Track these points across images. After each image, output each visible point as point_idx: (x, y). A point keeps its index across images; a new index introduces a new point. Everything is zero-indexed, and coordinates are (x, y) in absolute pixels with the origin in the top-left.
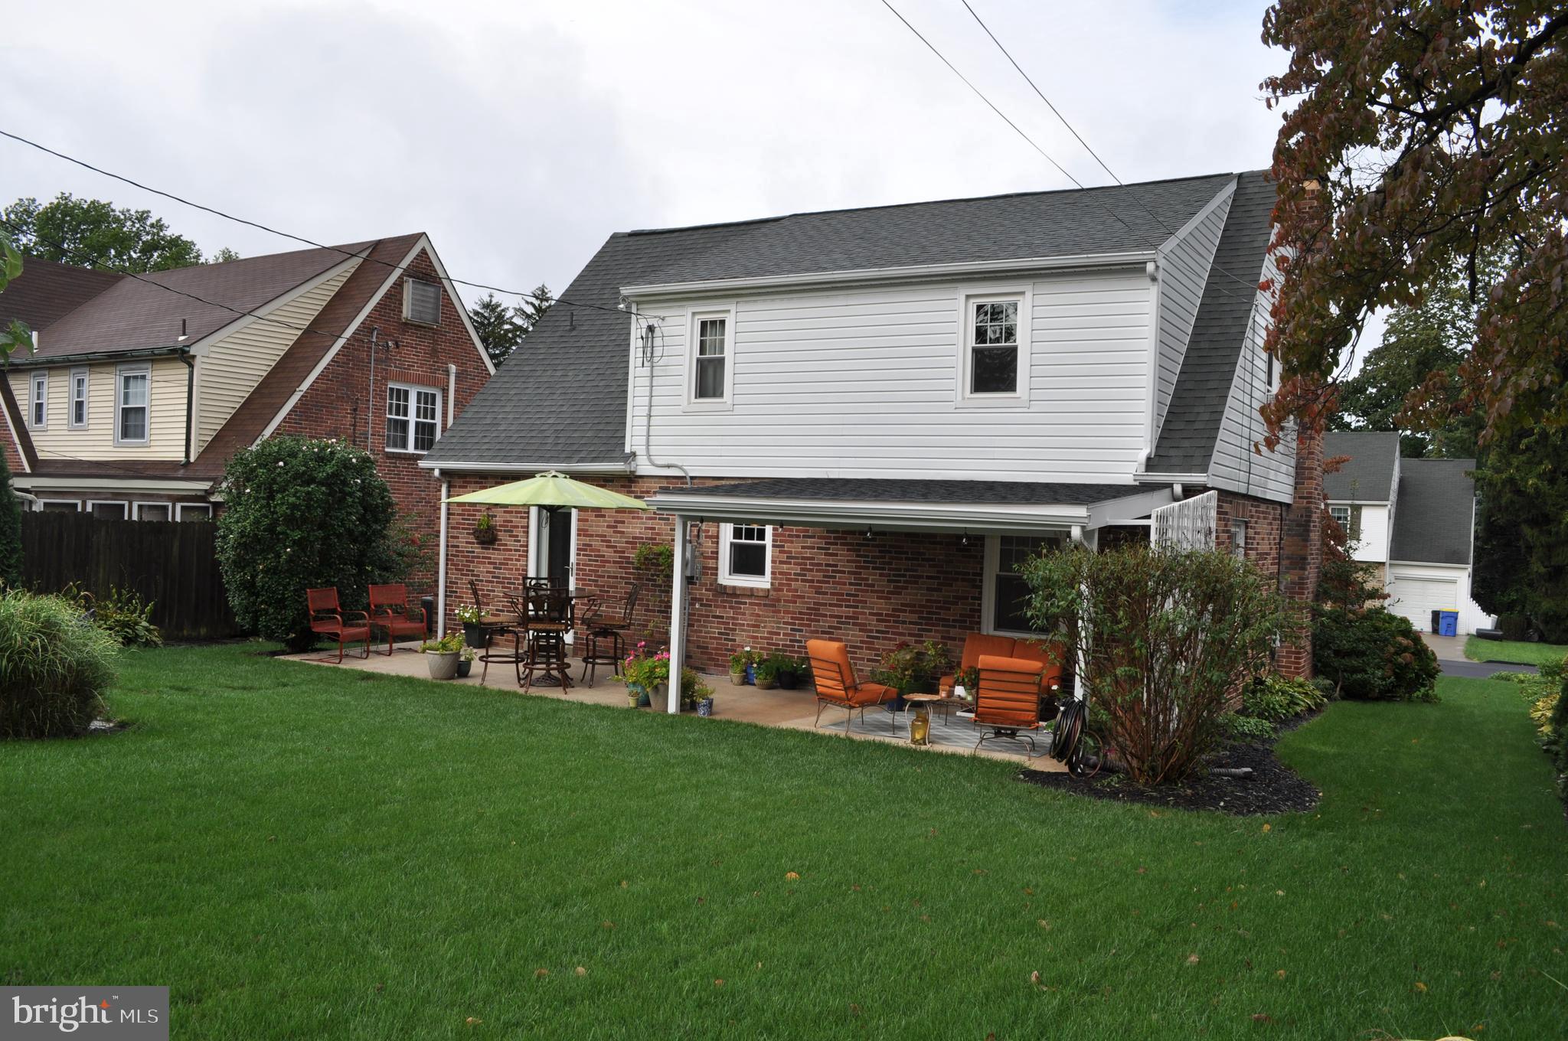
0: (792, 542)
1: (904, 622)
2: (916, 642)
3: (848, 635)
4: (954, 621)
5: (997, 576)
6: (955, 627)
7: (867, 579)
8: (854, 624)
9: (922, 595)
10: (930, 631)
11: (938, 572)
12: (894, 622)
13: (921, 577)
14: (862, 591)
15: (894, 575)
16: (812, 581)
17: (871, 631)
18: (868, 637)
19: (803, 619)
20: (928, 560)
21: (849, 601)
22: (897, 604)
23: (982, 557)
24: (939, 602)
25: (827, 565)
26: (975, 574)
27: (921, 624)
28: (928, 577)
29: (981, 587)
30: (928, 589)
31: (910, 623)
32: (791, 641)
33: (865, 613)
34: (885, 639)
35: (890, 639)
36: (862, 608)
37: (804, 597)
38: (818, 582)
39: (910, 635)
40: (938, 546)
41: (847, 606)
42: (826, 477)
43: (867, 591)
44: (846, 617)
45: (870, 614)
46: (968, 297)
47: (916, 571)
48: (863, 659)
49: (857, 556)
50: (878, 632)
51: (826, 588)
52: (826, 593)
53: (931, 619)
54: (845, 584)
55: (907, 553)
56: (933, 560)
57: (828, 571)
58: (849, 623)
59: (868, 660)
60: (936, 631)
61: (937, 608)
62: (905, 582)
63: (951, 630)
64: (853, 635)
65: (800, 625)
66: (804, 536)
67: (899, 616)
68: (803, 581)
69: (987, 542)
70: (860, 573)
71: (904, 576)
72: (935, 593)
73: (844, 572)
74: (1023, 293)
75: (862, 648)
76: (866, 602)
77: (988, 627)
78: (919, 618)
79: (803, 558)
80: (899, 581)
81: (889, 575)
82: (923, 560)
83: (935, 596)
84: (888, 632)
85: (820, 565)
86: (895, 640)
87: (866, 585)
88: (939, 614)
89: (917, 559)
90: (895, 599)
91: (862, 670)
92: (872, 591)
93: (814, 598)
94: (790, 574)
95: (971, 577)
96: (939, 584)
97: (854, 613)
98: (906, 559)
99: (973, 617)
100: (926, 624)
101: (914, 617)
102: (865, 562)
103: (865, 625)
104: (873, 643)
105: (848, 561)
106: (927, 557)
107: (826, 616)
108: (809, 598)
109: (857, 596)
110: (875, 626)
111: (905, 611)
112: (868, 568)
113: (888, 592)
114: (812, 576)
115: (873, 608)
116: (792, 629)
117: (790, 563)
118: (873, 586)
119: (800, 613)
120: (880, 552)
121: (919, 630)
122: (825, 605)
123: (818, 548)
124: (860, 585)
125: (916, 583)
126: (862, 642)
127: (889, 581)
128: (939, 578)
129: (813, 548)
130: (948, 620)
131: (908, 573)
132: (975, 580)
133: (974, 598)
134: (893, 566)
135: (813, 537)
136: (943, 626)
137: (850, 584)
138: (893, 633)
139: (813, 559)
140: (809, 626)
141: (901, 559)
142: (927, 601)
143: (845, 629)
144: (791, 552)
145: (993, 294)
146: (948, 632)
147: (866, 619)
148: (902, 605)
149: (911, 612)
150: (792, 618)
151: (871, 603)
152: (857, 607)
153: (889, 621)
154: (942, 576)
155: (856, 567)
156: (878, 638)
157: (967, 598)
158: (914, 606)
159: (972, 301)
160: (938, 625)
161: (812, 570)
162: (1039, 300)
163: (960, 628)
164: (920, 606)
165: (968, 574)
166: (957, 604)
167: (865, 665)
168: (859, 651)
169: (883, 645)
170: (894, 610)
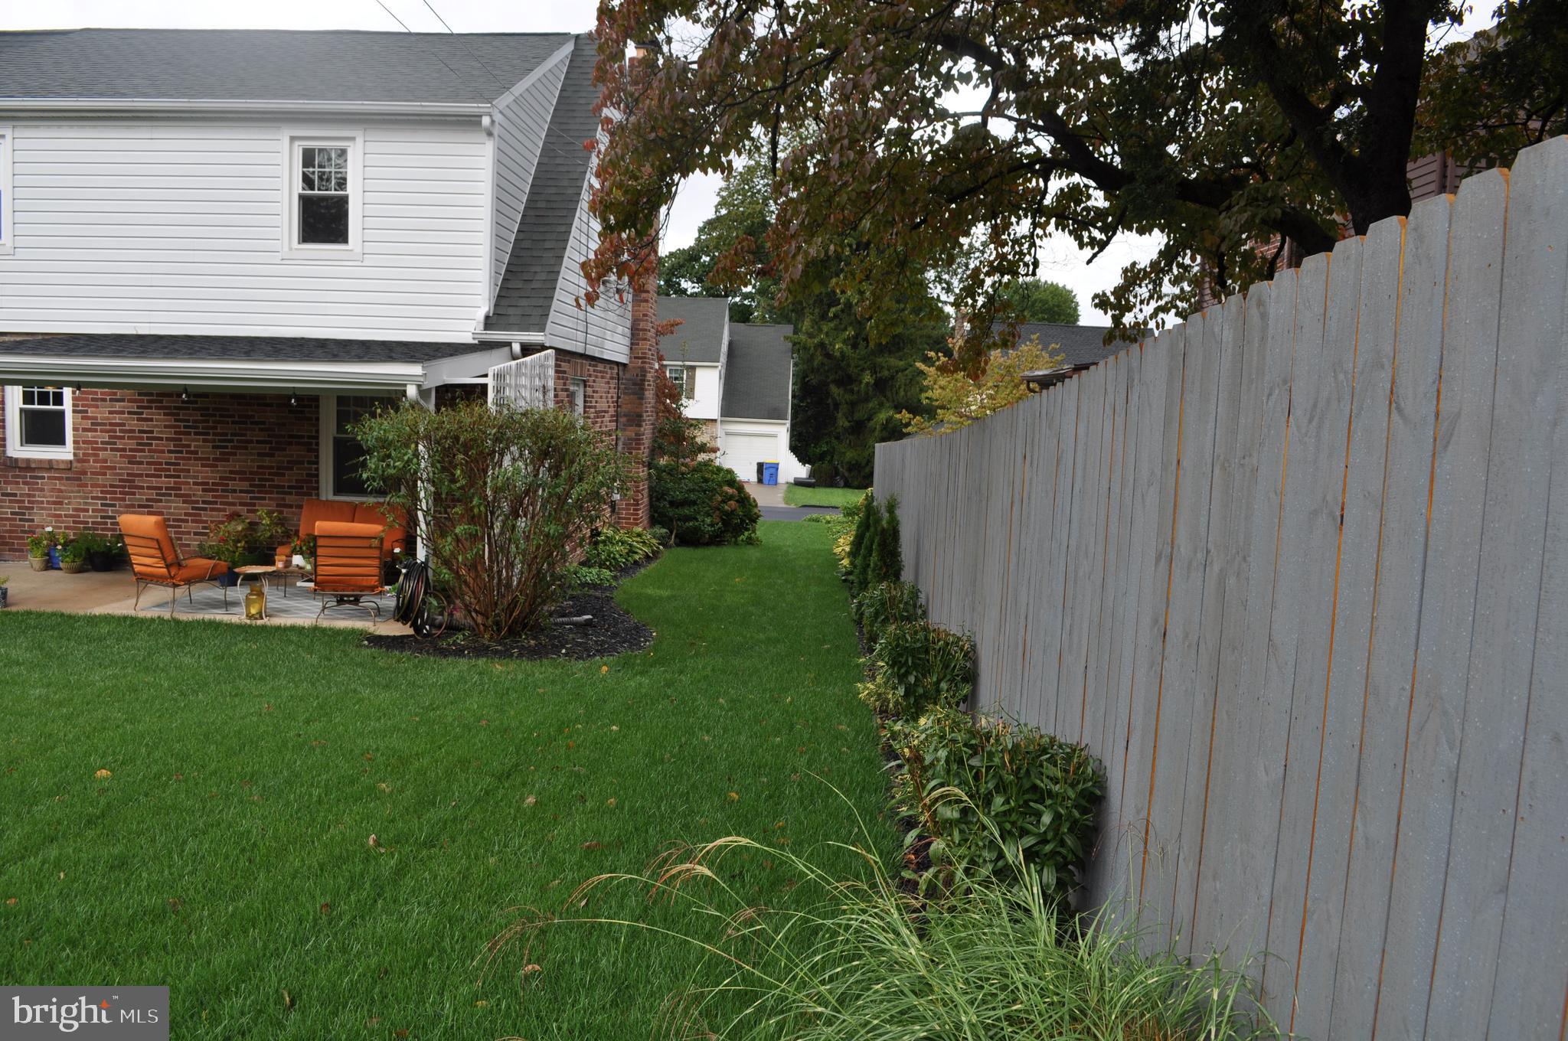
0: (97, 407)
1: (234, 491)
2: (249, 511)
3: (170, 508)
4: (289, 487)
5: (335, 438)
6: (290, 493)
7: (189, 446)
8: (176, 495)
9: (252, 461)
10: (264, 498)
11: (269, 436)
12: (223, 491)
13: (251, 442)
14: (183, 458)
15: (220, 441)
16: (124, 450)
17: (197, 502)
18: (193, 508)
19: (115, 493)
20: (257, 423)
21: (169, 470)
22: (225, 472)
23: (317, 419)
24: (272, 467)
25: (141, 431)
26: (310, 437)
27: (253, 492)
28: (258, 442)
29: (317, 451)
30: (259, 454)
31: (241, 491)
32: (102, 517)
33: (189, 483)
34: (212, 510)
35: (218, 510)
36: (185, 477)
37: (115, 468)
38: (131, 450)
39: (241, 504)
40: (269, 409)
41: (166, 476)
42: (134, 333)
43: (189, 459)
44: (167, 488)
45: (195, 484)
46: (293, 139)
47: (245, 435)
48: (189, 533)
49: (176, 420)
50: (204, 502)
51: (140, 457)
52: (141, 463)
53: (264, 486)
54: (163, 452)
55: (234, 416)
56: (264, 423)
57: (142, 438)
58: (170, 495)
59: (196, 534)
60: (270, 499)
61: (270, 474)
62: (232, 447)
63: (287, 497)
64: (175, 508)
65: (112, 499)
66: (111, 400)
67: (228, 485)
68: (112, 450)
69: (322, 403)
70: (181, 440)
71: (232, 441)
72: (268, 459)
73: (161, 439)
74: (353, 139)
75: (186, 521)
76: (189, 471)
77: (327, 492)
78: (251, 486)
79: (111, 424)
80: (227, 447)
81: (214, 441)
82: (252, 423)
83: (267, 462)
84: (216, 503)
85: (133, 431)
86: (224, 510)
87: (187, 452)
88: (273, 480)
89: (246, 423)
90: (224, 466)
91: (188, 545)
92: (196, 459)
93: (127, 468)
94: (96, 442)
95: (306, 440)
96: (270, 449)
97: (175, 483)
98: (233, 423)
99: (311, 482)
100: (259, 492)
101: (245, 485)
102: (185, 427)
103: (189, 496)
104: (200, 515)
105: (166, 427)
106: (256, 420)
107: (142, 488)
108: (120, 469)
109: (179, 464)
110: (201, 496)
111: (235, 480)
112: (189, 434)
113: (215, 459)
114: (124, 444)
115: (196, 477)
116: (102, 505)
117: (96, 431)
118: (196, 453)
119: (111, 486)
120: (202, 415)
121: (251, 498)
122: (141, 475)
123: (129, 413)
124: (181, 452)
125: (246, 448)
126: (186, 514)
127: (213, 447)
128: (270, 442)
129: (123, 413)
130: (283, 487)
131: (235, 438)
132: (311, 444)
133: (309, 463)
134: (218, 431)
135: (123, 400)
136: (278, 493)
137: (170, 452)
138: (222, 503)
139: (123, 425)
140: (124, 500)
141: (227, 423)
142: (259, 467)
143: (167, 501)
144: (96, 418)
145: (322, 137)
146: (284, 499)
147: (190, 489)
148: (231, 472)
149: (241, 480)
150: (102, 492)
151: (194, 471)
152: (179, 477)
153: (217, 491)
154: (274, 440)
155: (175, 433)
156: (205, 509)
157: (303, 463)
158: (244, 473)
159: (297, 143)
160: (271, 493)
161: (123, 438)
162: (371, 147)
163: (297, 494)
164: (251, 473)
165: (302, 437)
166: (292, 469)
167: (190, 539)
168: (183, 524)
169: (211, 516)
170: (221, 478)
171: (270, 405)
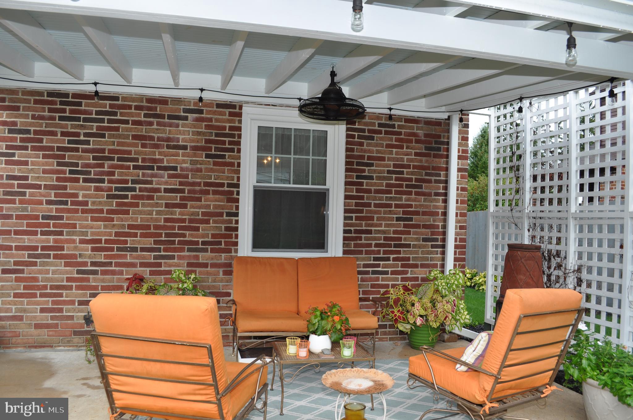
1: (134, 249)
2: (152, 273)
3: (47, 272)
4: (204, 243)
5: (254, 187)
6: (206, 250)
7: (76, 195)
8: (56, 257)
9: (158, 213)
10: (173, 257)
11: (181, 184)
12: (119, 249)
13: (158, 190)
14: (69, 211)
15: (117, 189)
17: (85, 264)
18: (79, 272)
20: (165, 169)
21: (48, 225)
22: (123, 226)
23: (239, 165)
24: (183, 221)
25: (10, 178)
26: (230, 185)
27: (159, 250)
28: (166, 190)
29: (237, 201)
30: (167, 205)
31: (143, 249)
33: (74, 241)
34: (104, 273)
35: (113, 273)
36: (68, 234)
39: (143, 265)
40: (181, 152)
41: (43, 233)
43: (76, 211)
44: (43, 248)
45: (82, 242)
47: (151, 183)
48: (73, 303)
49: (59, 164)
50: (93, 264)
51: (8, 209)
52: (9, 217)
53: (173, 242)
54: (40, 203)
56: (175, 168)
57: (12, 186)
58: (48, 256)
60: (180, 257)
61: (180, 228)
62: (133, 197)
63: (200, 254)
64: (54, 272)
67: (126, 242)
70: (65, 188)
71: (133, 189)
72: (178, 210)
73: (39, 187)
76: (74, 226)
77: (245, 247)
78: (156, 242)
80: (126, 197)
81: (110, 189)
82: (159, 168)
83: (177, 213)
84: (110, 264)
86: (121, 273)
87: (73, 203)
88: (184, 236)
89: (152, 168)
90: (121, 220)
91: (72, 318)
92: (84, 211)
95: (226, 189)
96: (182, 199)
97: (55, 241)
98: (135, 167)
99: (230, 236)
100: (165, 250)
101: (149, 242)
102: (71, 172)
103: (73, 256)
104: (88, 280)
105: (44, 172)
106: (165, 164)
109: (61, 218)
110: (90, 257)
111: (135, 235)
112: (77, 180)
113: (109, 212)
115: (86, 234)
118: (86, 203)
120: (94, 158)
121: (155, 257)
124: (66, 203)
125: (151, 198)
126: (69, 279)
127: (109, 197)
128: (182, 191)
130: (197, 243)
131: (138, 186)
132: (232, 193)
133: (229, 214)
134: (116, 177)
136: (189, 250)
137: (49, 202)
138: (117, 265)
141: (128, 168)
142: (166, 220)
143: (43, 264)
146: (197, 257)
147: (76, 248)
148: (130, 227)
149: (143, 236)
151: (82, 227)
152: (61, 233)
153: (112, 249)
154: (187, 188)
155: (58, 179)
156: (95, 273)
157: (221, 215)
158: (148, 227)
160: (182, 250)
163: (212, 251)
164: (156, 227)
165: (222, 185)
166: (208, 222)
167: (74, 310)
168: (64, 292)
169: (103, 281)
170: (117, 234)
171: (185, 148)
